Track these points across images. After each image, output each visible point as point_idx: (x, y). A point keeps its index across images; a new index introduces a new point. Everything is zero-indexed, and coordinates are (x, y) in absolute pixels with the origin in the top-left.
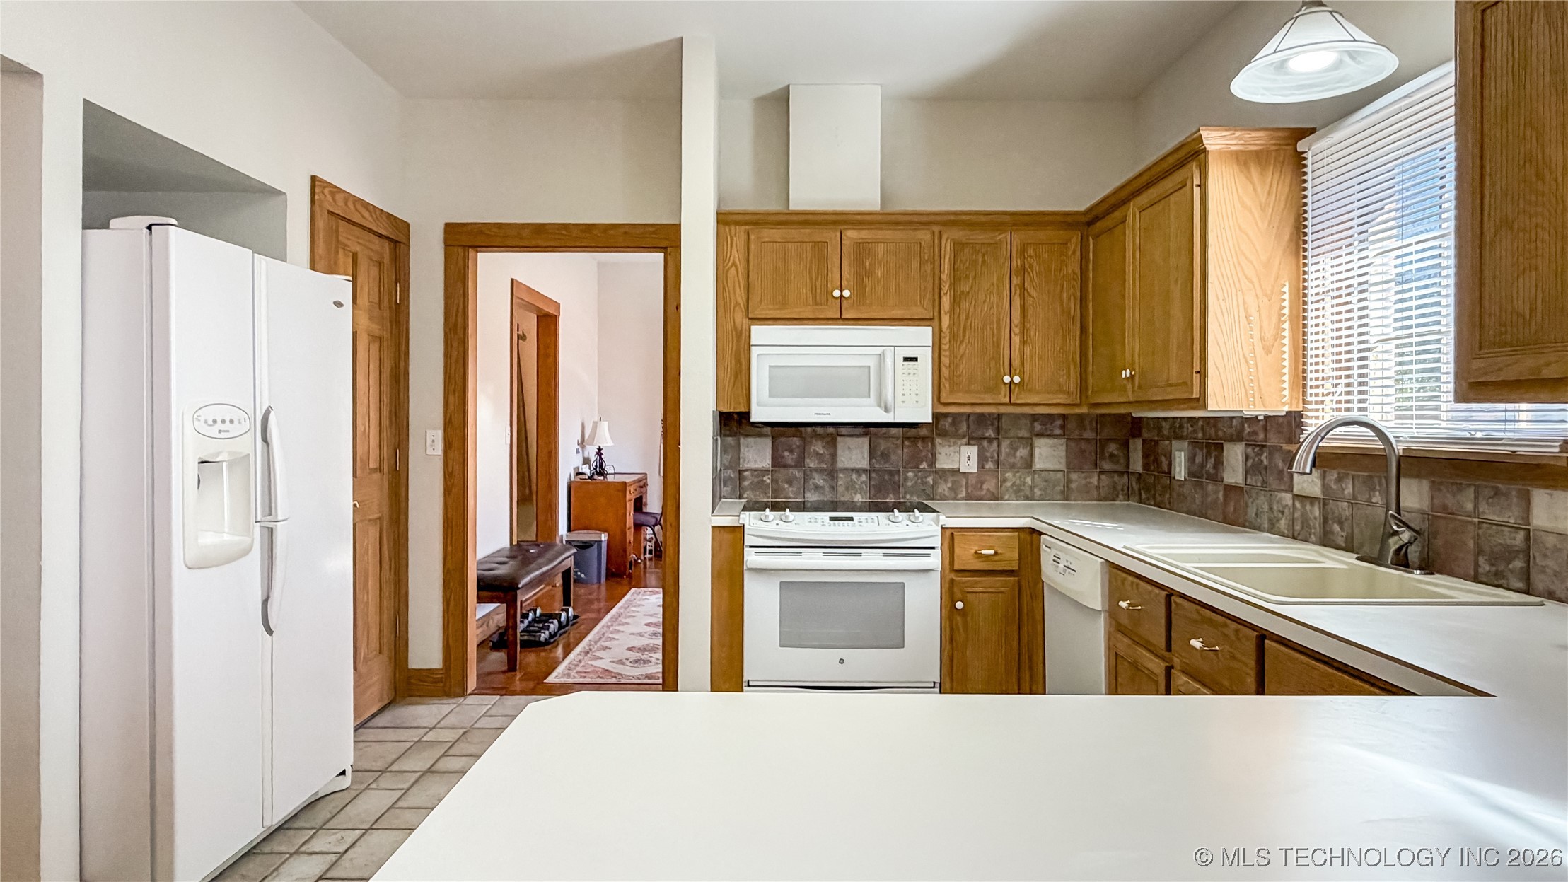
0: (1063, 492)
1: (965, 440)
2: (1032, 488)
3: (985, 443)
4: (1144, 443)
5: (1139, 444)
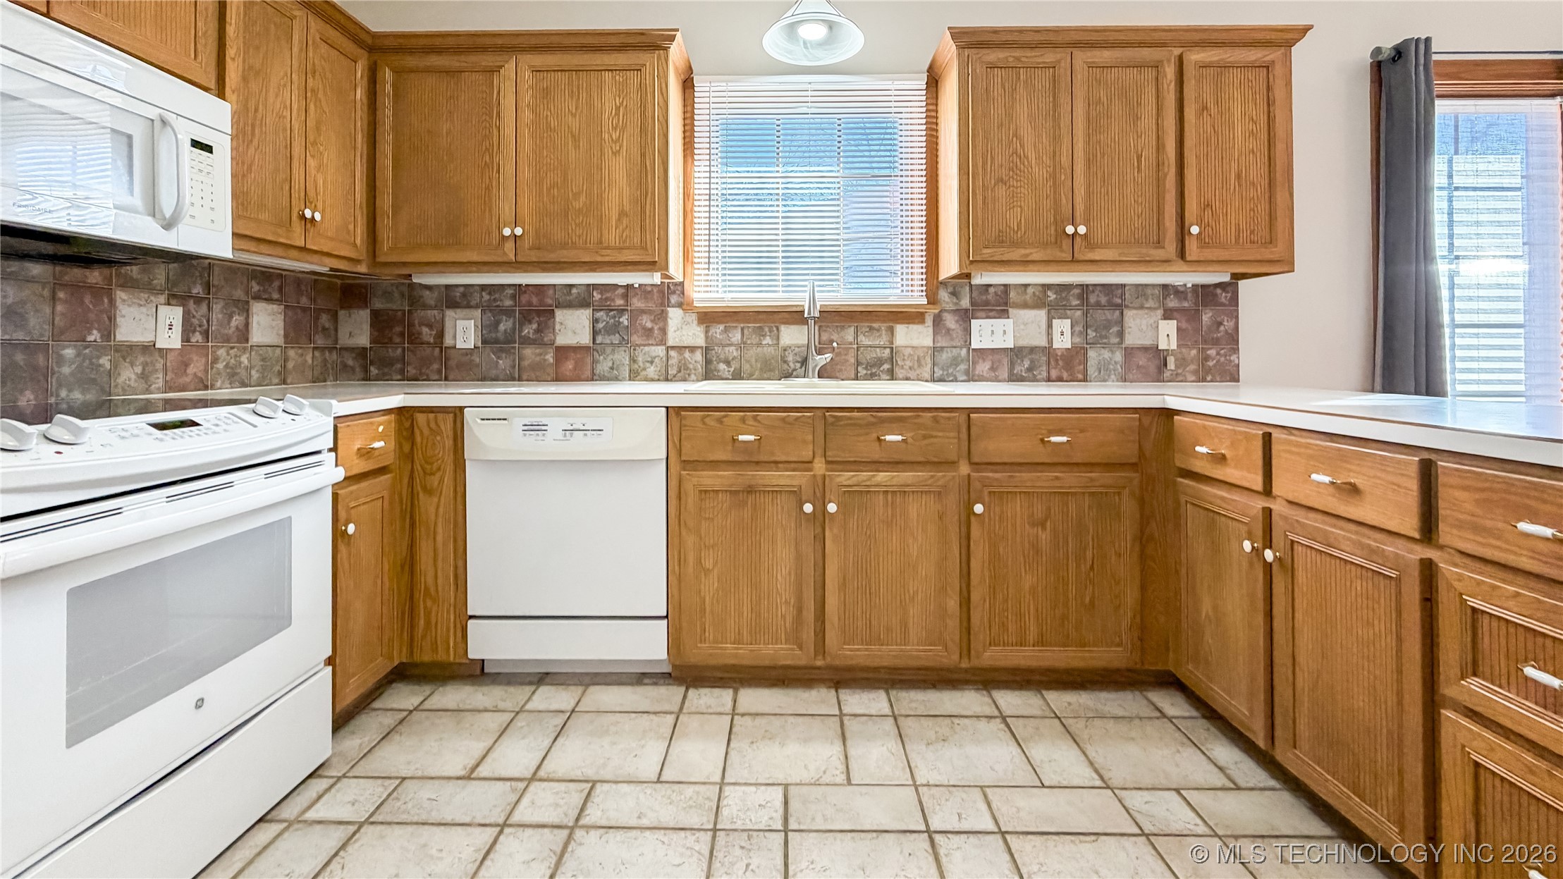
0: (279, 373)
1: (162, 299)
2: (248, 369)
3: (191, 303)
4: (375, 315)
5: (364, 315)
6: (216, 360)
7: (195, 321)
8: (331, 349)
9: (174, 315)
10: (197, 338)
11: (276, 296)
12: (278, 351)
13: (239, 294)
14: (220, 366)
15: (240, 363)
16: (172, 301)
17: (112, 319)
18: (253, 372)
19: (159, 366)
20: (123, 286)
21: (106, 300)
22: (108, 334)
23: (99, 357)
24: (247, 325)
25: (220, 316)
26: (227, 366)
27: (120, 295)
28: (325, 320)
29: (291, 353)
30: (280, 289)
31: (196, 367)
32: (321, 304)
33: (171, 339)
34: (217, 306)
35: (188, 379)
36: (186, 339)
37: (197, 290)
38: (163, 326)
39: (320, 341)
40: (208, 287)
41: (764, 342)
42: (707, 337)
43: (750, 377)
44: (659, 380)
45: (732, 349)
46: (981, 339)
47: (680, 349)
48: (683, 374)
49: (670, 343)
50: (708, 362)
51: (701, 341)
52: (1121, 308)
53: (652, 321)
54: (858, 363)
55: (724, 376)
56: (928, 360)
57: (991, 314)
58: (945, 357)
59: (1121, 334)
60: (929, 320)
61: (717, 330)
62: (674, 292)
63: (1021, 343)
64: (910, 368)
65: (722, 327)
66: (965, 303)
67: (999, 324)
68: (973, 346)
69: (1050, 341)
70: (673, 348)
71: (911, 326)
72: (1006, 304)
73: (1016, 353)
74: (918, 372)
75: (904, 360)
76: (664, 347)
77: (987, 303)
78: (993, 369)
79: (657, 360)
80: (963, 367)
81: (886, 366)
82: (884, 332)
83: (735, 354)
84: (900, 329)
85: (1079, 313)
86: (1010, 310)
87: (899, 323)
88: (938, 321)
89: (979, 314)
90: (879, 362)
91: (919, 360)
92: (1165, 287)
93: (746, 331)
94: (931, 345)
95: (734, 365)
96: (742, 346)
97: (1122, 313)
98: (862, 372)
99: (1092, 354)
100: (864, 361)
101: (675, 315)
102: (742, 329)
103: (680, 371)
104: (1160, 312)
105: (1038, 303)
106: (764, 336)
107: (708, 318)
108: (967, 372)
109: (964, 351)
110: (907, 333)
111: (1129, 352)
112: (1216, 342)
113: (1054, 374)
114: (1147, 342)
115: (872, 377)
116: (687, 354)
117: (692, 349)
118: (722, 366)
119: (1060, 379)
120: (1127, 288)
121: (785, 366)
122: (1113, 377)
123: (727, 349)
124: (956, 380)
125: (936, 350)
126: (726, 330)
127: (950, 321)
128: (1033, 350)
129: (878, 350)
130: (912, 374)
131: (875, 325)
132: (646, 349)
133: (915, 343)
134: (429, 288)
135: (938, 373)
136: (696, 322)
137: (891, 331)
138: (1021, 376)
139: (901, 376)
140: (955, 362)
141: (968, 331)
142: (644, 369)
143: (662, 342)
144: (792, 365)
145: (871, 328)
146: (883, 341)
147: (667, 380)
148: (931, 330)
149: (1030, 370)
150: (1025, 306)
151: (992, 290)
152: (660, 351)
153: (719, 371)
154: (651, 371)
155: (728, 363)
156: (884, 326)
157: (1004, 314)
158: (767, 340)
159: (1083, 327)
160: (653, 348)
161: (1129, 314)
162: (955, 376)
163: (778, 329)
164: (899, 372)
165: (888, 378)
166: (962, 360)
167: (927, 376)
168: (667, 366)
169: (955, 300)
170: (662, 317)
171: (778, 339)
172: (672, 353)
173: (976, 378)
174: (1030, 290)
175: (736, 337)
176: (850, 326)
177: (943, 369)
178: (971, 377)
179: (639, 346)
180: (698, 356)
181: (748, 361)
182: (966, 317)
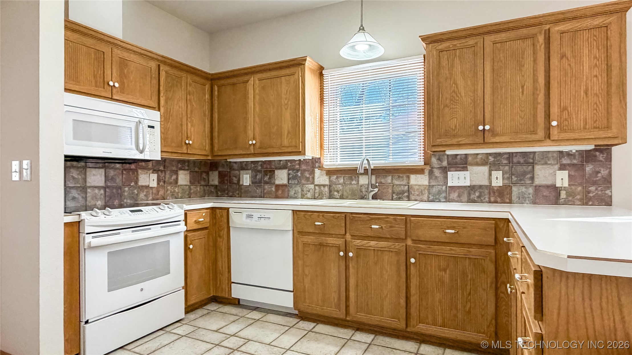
0: (188, 194)
1: (151, 171)
2: (178, 193)
3: (160, 173)
4: (220, 173)
5: (216, 173)
6: (167, 190)
7: (161, 178)
8: (206, 186)
9: (154, 176)
10: (161, 183)
11: (187, 168)
12: (187, 187)
13: (174, 168)
14: (169, 192)
15: (175, 191)
16: (154, 172)
17: (137, 178)
18: (179, 194)
19: (151, 192)
20: (140, 168)
21: (136, 173)
22: (136, 183)
23: (134, 190)
24: (177, 178)
25: (169, 176)
26: (171, 192)
27: (140, 171)
28: (204, 175)
29: (192, 187)
30: (188, 166)
31: (161, 193)
32: (203, 169)
33: (154, 184)
34: (168, 173)
35: (159, 196)
36: (158, 184)
37: (162, 168)
38: (151, 179)
39: (203, 183)
40: (164, 167)
41: (353, 183)
42: (330, 181)
43: (347, 198)
44: (312, 199)
45: (340, 186)
46: (452, 181)
47: (319, 186)
48: (320, 197)
49: (316, 183)
50: (330, 191)
51: (327, 183)
52: (533, 164)
53: (309, 174)
54: (393, 192)
55: (337, 198)
56: (426, 191)
57: (458, 169)
58: (435, 190)
59: (532, 179)
60: (427, 172)
61: (334, 178)
62: (317, 162)
63: (474, 183)
64: (417, 195)
65: (335, 177)
66: (445, 164)
67: (462, 174)
68: (449, 185)
69: (491, 182)
70: (317, 185)
71: (417, 175)
72: (466, 164)
73: (472, 188)
74: (421, 197)
75: (414, 191)
76: (313, 185)
77: (456, 164)
78: (459, 196)
79: (311, 190)
80: (444, 195)
81: (406, 194)
82: (405, 178)
83: (341, 188)
84: (413, 177)
85: (507, 168)
86: (468, 167)
87: (413, 174)
88: (431, 173)
89: (452, 169)
90: (403, 192)
91: (422, 192)
92: (561, 152)
93: (345, 178)
94: (428, 184)
95: (341, 193)
96: (344, 184)
97: (533, 167)
98: (395, 196)
99: (514, 189)
100: (396, 192)
101: (317, 172)
102: (344, 177)
103: (319, 195)
104: (557, 167)
105: (484, 163)
106: (353, 180)
107: (330, 172)
108: (445, 198)
109: (444, 188)
110: (416, 179)
111: (538, 188)
112: (595, 183)
113: (492, 199)
114: (549, 182)
115: (399, 199)
116: (322, 188)
117: (324, 186)
118: (336, 193)
119: (496, 202)
120: (536, 154)
121: (361, 194)
122: (527, 201)
123: (337, 186)
124: (440, 201)
125: (430, 187)
126: (337, 178)
127: (437, 173)
128: (481, 187)
129: (402, 186)
130: (418, 198)
131: (401, 175)
132: (307, 185)
133: (420, 183)
134: (236, 163)
135: (431, 198)
136: (325, 174)
137: (408, 177)
138: (474, 199)
139: (413, 199)
140: (439, 193)
141: (446, 178)
142: (306, 194)
143: (313, 183)
144: (364, 193)
145: (399, 177)
146: (405, 182)
147: (315, 199)
148: (427, 177)
149: (479, 197)
150: (477, 164)
151: (459, 157)
152: (312, 186)
153: (334, 195)
154: (309, 195)
155: (338, 191)
156: (405, 176)
157: (465, 169)
158: (354, 182)
159: (509, 175)
160: (310, 185)
161: (537, 168)
162: (439, 200)
163: (358, 177)
164: (412, 197)
165: (407, 199)
166: (443, 192)
167: (425, 198)
168: (315, 193)
169: (440, 162)
170: (313, 173)
171: (358, 181)
172: (317, 187)
173: (450, 200)
174: (479, 157)
175: (341, 181)
176: (389, 176)
177: (433, 196)
178: (448, 200)
179: (303, 184)
180: (327, 189)
181: (346, 191)
182: (445, 170)
